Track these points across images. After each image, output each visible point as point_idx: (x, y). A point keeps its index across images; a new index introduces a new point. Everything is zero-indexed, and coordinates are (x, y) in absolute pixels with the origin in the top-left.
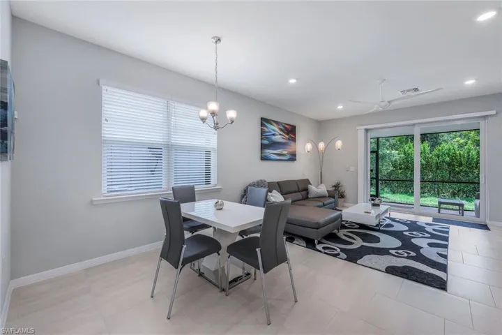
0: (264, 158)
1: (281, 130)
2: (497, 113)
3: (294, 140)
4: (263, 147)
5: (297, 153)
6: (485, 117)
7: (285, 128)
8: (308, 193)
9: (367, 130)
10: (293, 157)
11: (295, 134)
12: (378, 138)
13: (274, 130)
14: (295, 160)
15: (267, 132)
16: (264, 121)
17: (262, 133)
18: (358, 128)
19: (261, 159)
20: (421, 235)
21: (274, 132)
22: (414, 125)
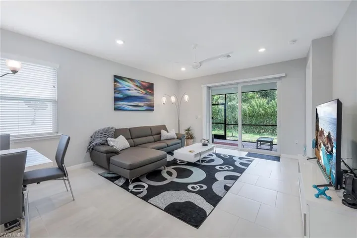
0: (116, 109)
1: (137, 86)
2: (286, 75)
3: (152, 94)
4: (116, 99)
5: (154, 105)
6: (280, 78)
7: (142, 85)
8: (161, 137)
9: (209, 88)
10: (151, 108)
11: (152, 90)
12: (226, 94)
13: (129, 86)
14: (153, 110)
15: (120, 87)
16: (117, 78)
17: (115, 88)
18: (202, 86)
19: (115, 110)
20: (227, 168)
21: (128, 88)
22: (237, 84)
